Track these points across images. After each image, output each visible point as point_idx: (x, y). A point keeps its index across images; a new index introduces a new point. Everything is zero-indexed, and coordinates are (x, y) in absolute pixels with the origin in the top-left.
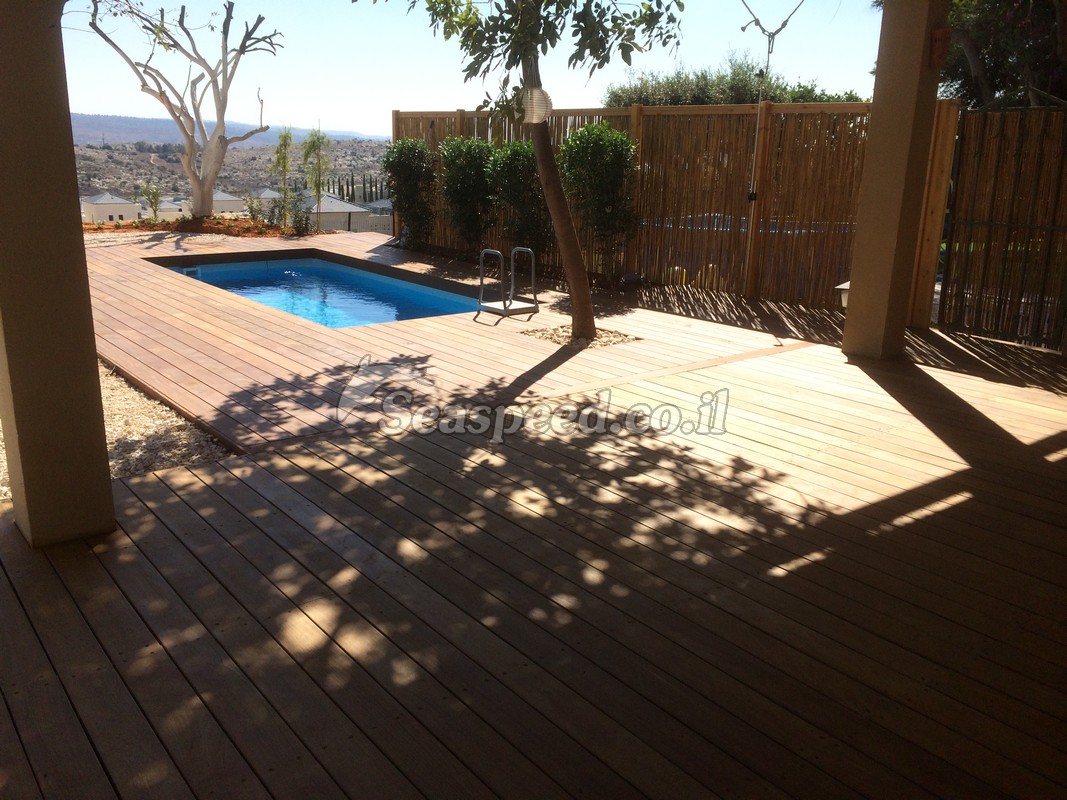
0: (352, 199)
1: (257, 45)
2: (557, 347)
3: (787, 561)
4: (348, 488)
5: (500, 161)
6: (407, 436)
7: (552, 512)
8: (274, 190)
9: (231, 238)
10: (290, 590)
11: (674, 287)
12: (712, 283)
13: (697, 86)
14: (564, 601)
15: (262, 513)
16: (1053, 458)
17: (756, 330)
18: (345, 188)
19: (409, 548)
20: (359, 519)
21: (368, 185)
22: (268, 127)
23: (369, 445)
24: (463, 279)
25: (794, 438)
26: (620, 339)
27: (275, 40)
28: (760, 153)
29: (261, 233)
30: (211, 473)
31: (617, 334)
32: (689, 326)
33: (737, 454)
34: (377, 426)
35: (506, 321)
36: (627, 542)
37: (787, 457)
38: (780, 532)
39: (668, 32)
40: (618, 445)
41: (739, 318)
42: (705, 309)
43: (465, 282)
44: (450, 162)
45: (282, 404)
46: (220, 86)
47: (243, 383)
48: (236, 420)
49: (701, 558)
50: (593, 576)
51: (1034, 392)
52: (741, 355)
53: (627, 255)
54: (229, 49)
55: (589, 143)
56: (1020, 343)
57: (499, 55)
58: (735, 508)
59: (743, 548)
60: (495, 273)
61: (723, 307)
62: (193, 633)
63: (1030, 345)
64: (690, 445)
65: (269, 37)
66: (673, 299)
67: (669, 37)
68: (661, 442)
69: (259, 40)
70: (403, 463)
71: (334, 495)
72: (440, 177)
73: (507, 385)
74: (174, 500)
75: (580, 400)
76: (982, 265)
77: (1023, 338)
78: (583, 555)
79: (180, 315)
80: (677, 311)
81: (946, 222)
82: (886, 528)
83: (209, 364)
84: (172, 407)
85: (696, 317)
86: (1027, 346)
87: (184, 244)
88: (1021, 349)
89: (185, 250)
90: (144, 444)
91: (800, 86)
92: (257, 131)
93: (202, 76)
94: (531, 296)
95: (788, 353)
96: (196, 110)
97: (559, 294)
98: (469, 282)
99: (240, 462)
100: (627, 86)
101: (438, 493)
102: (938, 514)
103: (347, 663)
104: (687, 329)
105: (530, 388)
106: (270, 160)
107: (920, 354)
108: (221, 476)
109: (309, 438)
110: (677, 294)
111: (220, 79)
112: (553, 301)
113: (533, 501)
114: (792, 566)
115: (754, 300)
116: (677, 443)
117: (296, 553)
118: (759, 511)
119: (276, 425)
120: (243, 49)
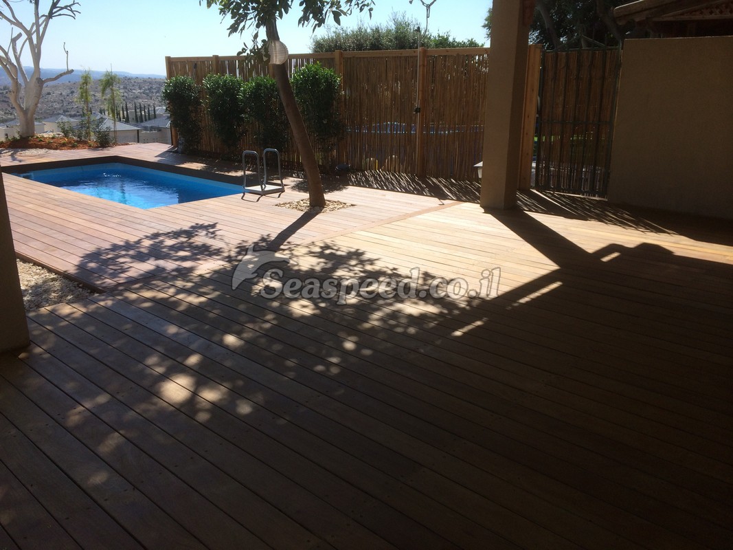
0: (127, 121)
1: (61, 12)
2: (301, 214)
3: (462, 327)
4: (181, 308)
5: (248, 90)
6: (213, 274)
7: (317, 312)
8: (66, 116)
9: (52, 151)
10: (160, 370)
11: (371, 171)
12: (395, 168)
13: (373, 37)
14: (334, 360)
15: (128, 326)
16: (605, 259)
17: (427, 196)
18: (121, 112)
19: (230, 339)
20: (193, 326)
21: (138, 110)
22: (72, 71)
23: (188, 281)
24: (228, 172)
25: (457, 259)
26: (341, 206)
27: (74, 8)
28: (421, 82)
29: (73, 147)
30: (85, 306)
31: (339, 203)
32: (385, 195)
33: (425, 270)
34: (191, 269)
35: (263, 198)
36: (367, 325)
37: (455, 269)
38: (456, 312)
39: (362, 2)
40: (351, 270)
41: (415, 189)
42: (392, 184)
43: (230, 174)
44: (212, 92)
45: (121, 260)
46: (35, 42)
47: (90, 248)
48: (92, 271)
49: (412, 330)
50: (349, 345)
51: (593, 223)
52: (419, 212)
53: (338, 152)
54: (40, 15)
55: (309, 77)
56: (583, 195)
57: (252, 18)
58: (428, 301)
59: (436, 322)
60: (249, 167)
61: (403, 183)
62: (102, 399)
63: (589, 196)
64: (396, 267)
65: (70, 6)
66: (371, 179)
67: (364, 5)
68: (378, 266)
69: (62, 8)
70: (214, 290)
71: (173, 312)
72: (205, 103)
73: (273, 239)
74: (64, 323)
75: (322, 245)
76: (559, 149)
77: (585, 192)
78: (342, 335)
79: (30, 206)
80: (375, 186)
81: (537, 122)
82: (516, 305)
83: (62, 237)
84: (43, 267)
85: (388, 190)
86: (587, 197)
87: (18, 156)
88: (584, 199)
89: (20, 161)
90: (30, 291)
91: (439, 36)
92: (64, 74)
93: (20, 35)
94: (279, 182)
95: (448, 209)
96: (18, 59)
97: (296, 179)
98: (233, 174)
99: (103, 297)
100: (326, 37)
101: (242, 307)
102: (544, 295)
103: (208, 406)
104: (383, 197)
105: (289, 240)
106: (61, 94)
107: (526, 205)
108: (92, 307)
109: (147, 280)
110: (373, 175)
111: (34, 37)
112: (293, 184)
113: (304, 307)
114: (466, 329)
115: (423, 177)
116: (388, 266)
117: (159, 349)
118: (442, 302)
119: (122, 273)
120: (51, 15)
